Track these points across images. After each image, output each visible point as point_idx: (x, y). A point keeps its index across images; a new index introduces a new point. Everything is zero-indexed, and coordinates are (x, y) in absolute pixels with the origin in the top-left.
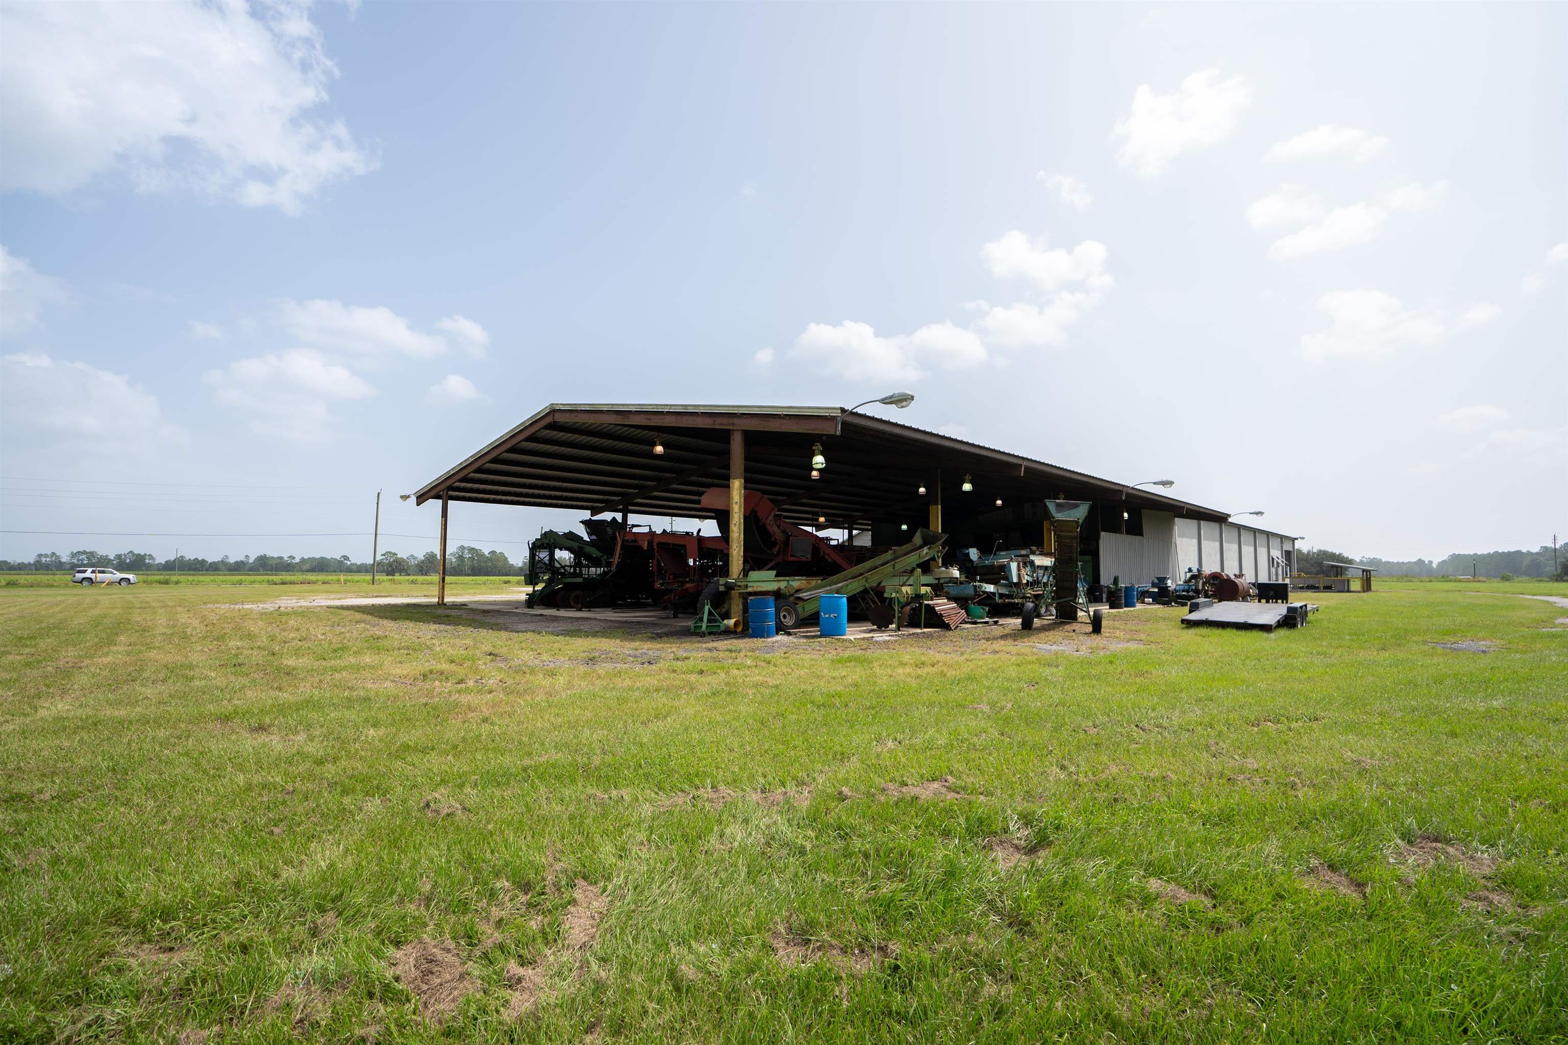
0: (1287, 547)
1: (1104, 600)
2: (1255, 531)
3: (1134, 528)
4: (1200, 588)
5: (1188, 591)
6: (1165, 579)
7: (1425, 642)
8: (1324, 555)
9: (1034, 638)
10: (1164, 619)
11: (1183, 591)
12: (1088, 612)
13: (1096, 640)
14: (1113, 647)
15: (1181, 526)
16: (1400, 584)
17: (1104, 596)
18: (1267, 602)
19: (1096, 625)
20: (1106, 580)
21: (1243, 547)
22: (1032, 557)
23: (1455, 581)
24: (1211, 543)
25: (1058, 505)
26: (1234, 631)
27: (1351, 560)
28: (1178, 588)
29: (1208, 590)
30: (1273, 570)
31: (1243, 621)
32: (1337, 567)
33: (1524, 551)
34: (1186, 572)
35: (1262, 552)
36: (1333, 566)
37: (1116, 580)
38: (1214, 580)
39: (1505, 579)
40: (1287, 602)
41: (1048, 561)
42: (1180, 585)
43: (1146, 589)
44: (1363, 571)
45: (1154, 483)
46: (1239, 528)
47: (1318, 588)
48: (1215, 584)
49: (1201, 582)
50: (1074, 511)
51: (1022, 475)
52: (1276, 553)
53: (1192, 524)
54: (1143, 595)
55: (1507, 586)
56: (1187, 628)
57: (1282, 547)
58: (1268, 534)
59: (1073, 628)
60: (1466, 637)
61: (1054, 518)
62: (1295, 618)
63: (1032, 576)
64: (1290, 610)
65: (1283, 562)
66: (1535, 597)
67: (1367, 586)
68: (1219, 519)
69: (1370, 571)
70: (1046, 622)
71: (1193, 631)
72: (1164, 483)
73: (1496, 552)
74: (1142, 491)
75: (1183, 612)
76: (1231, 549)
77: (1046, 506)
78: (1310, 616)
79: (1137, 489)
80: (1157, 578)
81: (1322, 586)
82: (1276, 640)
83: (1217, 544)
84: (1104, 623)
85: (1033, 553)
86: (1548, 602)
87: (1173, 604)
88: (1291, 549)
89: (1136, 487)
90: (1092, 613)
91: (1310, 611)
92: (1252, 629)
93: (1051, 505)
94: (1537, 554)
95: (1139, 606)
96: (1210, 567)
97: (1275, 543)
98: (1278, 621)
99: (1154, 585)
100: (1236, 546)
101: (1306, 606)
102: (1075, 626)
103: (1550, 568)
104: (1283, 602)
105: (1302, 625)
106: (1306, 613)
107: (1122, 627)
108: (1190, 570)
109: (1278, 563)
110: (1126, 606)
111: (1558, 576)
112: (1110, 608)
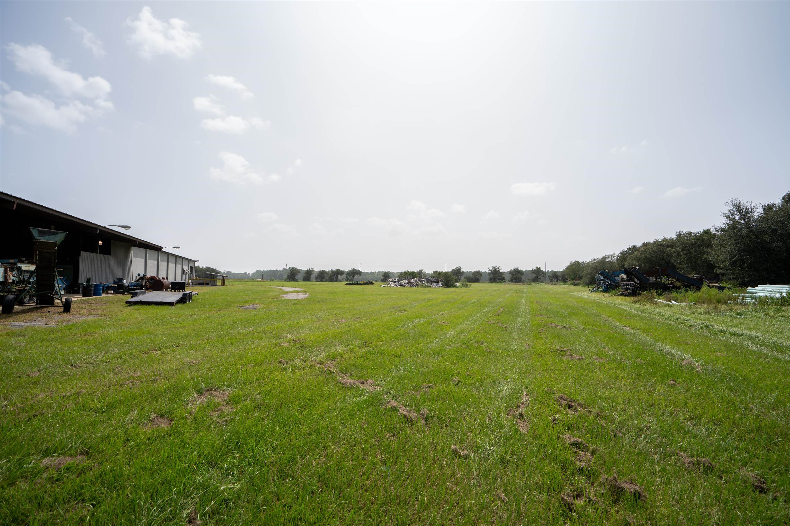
0: (191, 265)
1: (81, 292)
2: (176, 256)
3: (106, 250)
4: (144, 284)
5: (136, 286)
6: (122, 279)
7: (237, 306)
8: (209, 269)
9: (12, 319)
10: (117, 302)
11: (134, 286)
12: (61, 300)
13: (66, 316)
14: (75, 320)
15: (134, 250)
16: (237, 282)
17: (81, 290)
18: (175, 291)
19: (67, 307)
20: (82, 280)
21: (169, 264)
22: (19, 265)
23: (256, 281)
24: (153, 261)
25: (40, 232)
26: (155, 306)
27: (220, 272)
28: (131, 284)
29: (148, 286)
30: (184, 276)
31: (160, 301)
32: (212, 275)
33: (278, 270)
34: (136, 276)
35: (179, 267)
36: (210, 274)
37: (88, 281)
38: (151, 281)
39: (272, 280)
40: (184, 291)
41: (32, 268)
42: (132, 283)
43: (110, 285)
44: (223, 276)
45: (119, 226)
46: (168, 254)
47: (203, 284)
48: (151, 282)
49: (144, 281)
50: (54, 236)
51: (14, 208)
52: (186, 268)
53: (142, 251)
54: (106, 289)
55: (271, 283)
56: (129, 306)
57: (189, 265)
58: (183, 258)
59: (48, 310)
60: (251, 303)
61: (36, 239)
62: (186, 299)
63: (19, 277)
64: (184, 295)
65: (189, 272)
66: (278, 287)
67: (223, 284)
68: (157, 249)
69: (225, 277)
70: (28, 307)
71: (132, 307)
72: (124, 227)
73: (270, 270)
74: (111, 229)
75: (128, 298)
76: (163, 265)
77: (30, 232)
78: (194, 297)
79: (107, 228)
80: (117, 279)
81: (205, 283)
82: (174, 309)
83: (156, 262)
84: (73, 306)
85: (22, 262)
86: (281, 289)
87: (126, 293)
88: (193, 266)
89: (107, 227)
90: (64, 300)
91: (194, 295)
92: (164, 305)
93: (35, 232)
94: (282, 271)
95: (104, 295)
96: (151, 273)
97: (185, 263)
98: (178, 300)
99: (115, 283)
100: (166, 264)
101: (192, 292)
102: (52, 309)
103: (285, 277)
104: (182, 291)
105: (189, 301)
106: (192, 296)
107: (86, 308)
108: (139, 275)
109: (186, 272)
110: (94, 296)
111: (286, 279)
112: (83, 297)
